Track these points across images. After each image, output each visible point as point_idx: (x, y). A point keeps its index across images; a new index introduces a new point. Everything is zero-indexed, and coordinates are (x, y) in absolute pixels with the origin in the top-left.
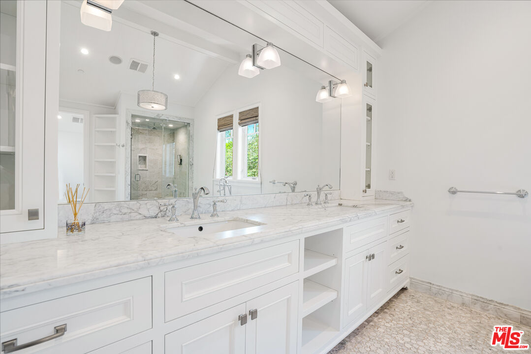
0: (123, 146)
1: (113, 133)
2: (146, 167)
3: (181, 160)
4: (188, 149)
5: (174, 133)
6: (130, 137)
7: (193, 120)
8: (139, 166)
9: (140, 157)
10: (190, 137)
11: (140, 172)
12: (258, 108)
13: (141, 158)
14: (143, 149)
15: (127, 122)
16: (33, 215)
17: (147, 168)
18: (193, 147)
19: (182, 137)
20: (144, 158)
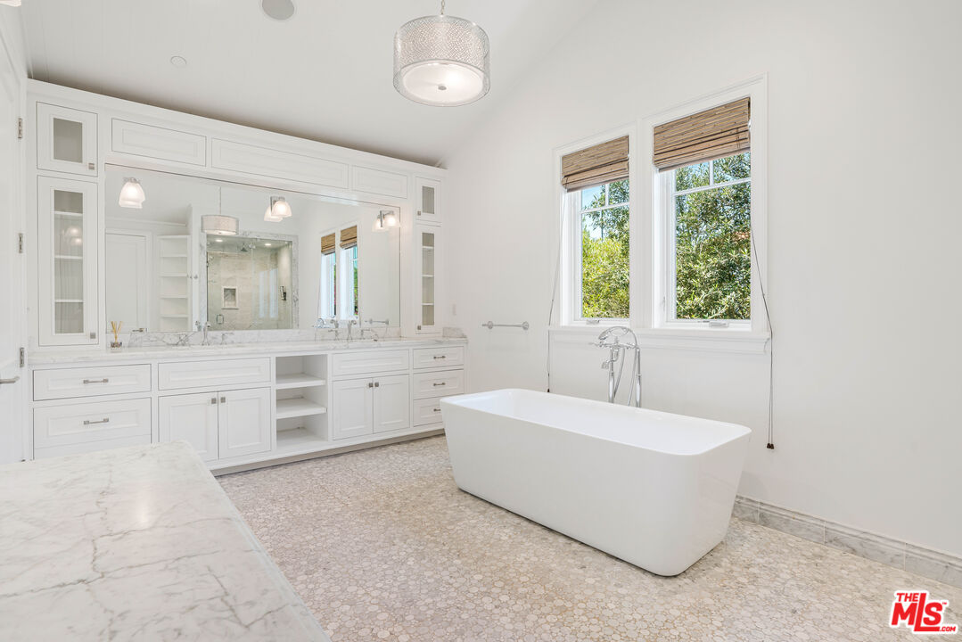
0: (196, 277)
1: (184, 260)
2: (235, 305)
3: (285, 293)
4: (291, 277)
5: (276, 254)
6: (206, 264)
7: (297, 236)
8: (226, 303)
9: (226, 290)
10: (293, 261)
11: (222, 312)
12: (356, 226)
13: (228, 292)
14: (231, 278)
15: (201, 245)
16: (93, 336)
17: (237, 307)
18: (297, 275)
19: (285, 260)
20: (233, 291)
